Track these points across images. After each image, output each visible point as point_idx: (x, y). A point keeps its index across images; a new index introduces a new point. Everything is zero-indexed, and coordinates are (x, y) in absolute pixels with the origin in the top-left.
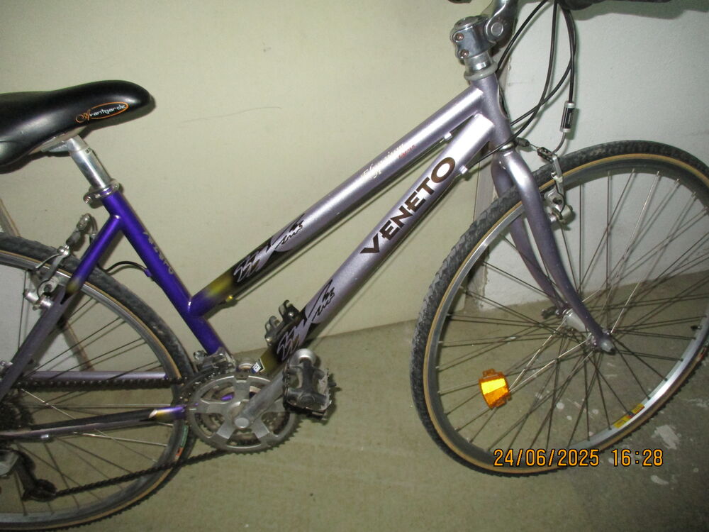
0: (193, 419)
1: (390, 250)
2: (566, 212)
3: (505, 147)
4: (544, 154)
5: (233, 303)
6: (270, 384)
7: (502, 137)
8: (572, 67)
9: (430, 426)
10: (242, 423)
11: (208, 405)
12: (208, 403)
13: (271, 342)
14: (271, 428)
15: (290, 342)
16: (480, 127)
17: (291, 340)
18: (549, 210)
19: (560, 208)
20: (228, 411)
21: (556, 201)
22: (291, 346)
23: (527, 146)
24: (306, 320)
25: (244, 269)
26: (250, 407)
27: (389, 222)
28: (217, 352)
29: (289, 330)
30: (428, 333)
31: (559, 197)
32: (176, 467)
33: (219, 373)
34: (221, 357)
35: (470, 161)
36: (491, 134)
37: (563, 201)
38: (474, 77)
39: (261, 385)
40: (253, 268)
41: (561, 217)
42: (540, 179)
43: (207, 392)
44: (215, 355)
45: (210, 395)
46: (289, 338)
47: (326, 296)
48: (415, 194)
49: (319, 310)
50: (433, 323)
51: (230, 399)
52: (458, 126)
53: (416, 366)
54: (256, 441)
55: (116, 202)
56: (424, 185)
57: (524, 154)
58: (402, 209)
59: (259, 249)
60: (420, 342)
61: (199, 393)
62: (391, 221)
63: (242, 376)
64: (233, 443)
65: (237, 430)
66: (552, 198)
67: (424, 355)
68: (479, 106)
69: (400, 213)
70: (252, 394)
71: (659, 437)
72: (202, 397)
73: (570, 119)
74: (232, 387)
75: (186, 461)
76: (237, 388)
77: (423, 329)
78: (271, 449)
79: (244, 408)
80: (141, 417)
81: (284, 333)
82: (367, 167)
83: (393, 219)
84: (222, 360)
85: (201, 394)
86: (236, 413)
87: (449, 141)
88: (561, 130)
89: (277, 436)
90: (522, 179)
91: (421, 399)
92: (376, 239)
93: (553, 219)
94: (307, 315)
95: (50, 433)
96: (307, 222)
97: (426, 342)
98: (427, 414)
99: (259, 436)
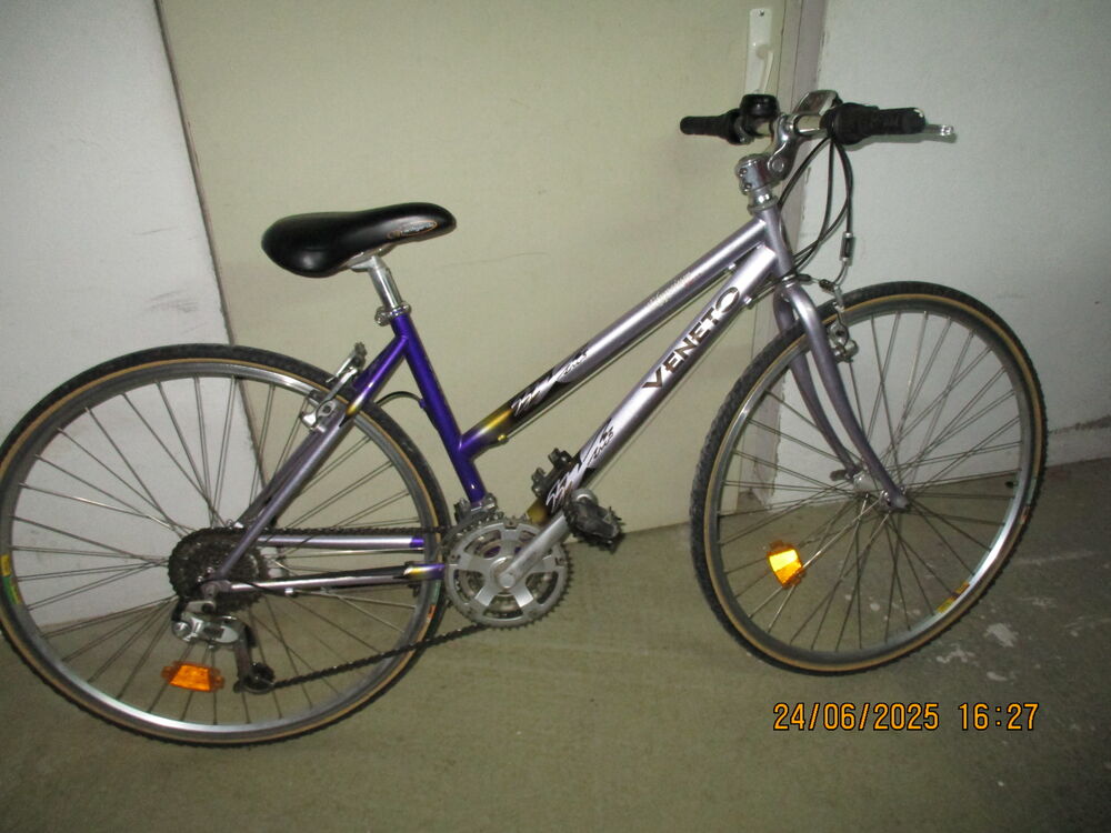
1: (673, 382)
2: (848, 347)
3: (786, 279)
4: (826, 285)
5: (505, 441)
7: (783, 268)
8: (848, 205)
13: (540, 492)
14: (535, 594)
15: (562, 491)
16: (763, 258)
17: (563, 488)
18: (833, 346)
19: (843, 341)
20: (488, 570)
21: (839, 334)
22: (563, 495)
23: (808, 279)
24: (581, 464)
25: (522, 402)
27: (673, 354)
28: (481, 500)
29: (561, 477)
31: (841, 328)
32: (420, 648)
35: (755, 290)
36: (773, 265)
37: (844, 333)
38: (756, 209)
40: (533, 400)
41: (845, 351)
42: (824, 312)
43: (471, 544)
45: (473, 549)
46: (561, 486)
47: (604, 437)
48: (699, 324)
49: (595, 452)
52: (742, 257)
54: (517, 613)
55: (402, 325)
57: (805, 287)
58: (686, 340)
59: (541, 380)
61: (461, 546)
63: (511, 524)
64: (489, 614)
66: (834, 331)
68: (762, 237)
69: (683, 344)
71: (993, 635)
73: (848, 248)
74: (498, 540)
75: (432, 640)
76: (505, 539)
78: (532, 623)
81: (556, 481)
82: (654, 296)
83: (677, 351)
85: (463, 548)
87: (733, 272)
88: (841, 259)
89: (541, 606)
90: (804, 311)
92: (659, 373)
93: (838, 353)
94: (582, 459)
95: (294, 587)
96: (591, 352)
99: (521, 605)
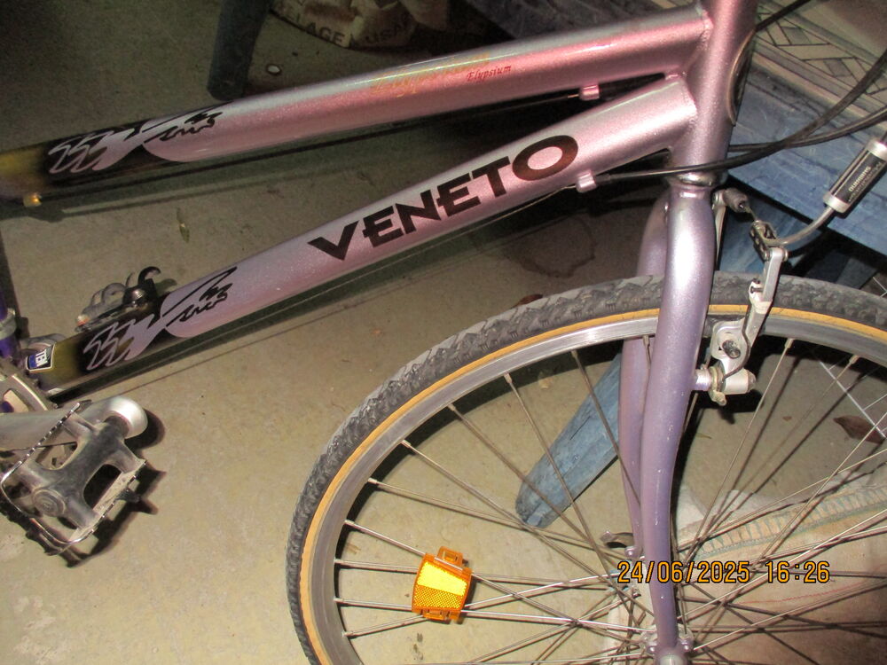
9: (294, 564)
15: (114, 343)
17: (116, 339)
19: (731, 367)
22: (113, 351)
24: (157, 318)
27: (390, 211)
29: (122, 320)
30: (394, 408)
46: (114, 336)
47: (210, 293)
48: (465, 178)
49: (186, 312)
50: (415, 399)
53: (335, 450)
56: (492, 171)
58: (426, 196)
60: (368, 414)
62: (396, 210)
67: (361, 442)
77: (390, 394)
81: (111, 323)
83: (400, 207)
91: (308, 511)
92: (349, 231)
94: (163, 310)
97: (378, 422)
98: (302, 542)
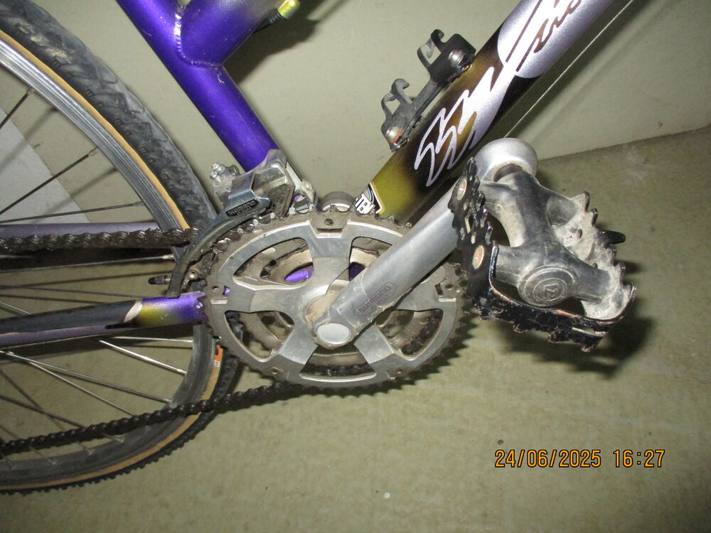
0: (222, 324)
6: (403, 242)
10: (334, 334)
11: (253, 293)
12: (253, 288)
14: (398, 341)
20: (300, 307)
24: (499, 68)
26: (352, 299)
28: (263, 163)
29: (448, 103)
33: (272, 215)
34: (276, 175)
39: (378, 248)
43: (249, 261)
44: (260, 170)
45: (256, 269)
51: (305, 279)
54: (365, 368)
61: (228, 263)
63: (330, 222)
65: (321, 349)
70: (354, 269)
72: (236, 274)
74: (307, 252)
76: (318, 254)
79: (336, 301)
80: (106, 319)
81: (435, 112)
84: (277, 183)
85: (235, 269)
86: (320, 312)
89: (410, 359)
99: (370, 360)
